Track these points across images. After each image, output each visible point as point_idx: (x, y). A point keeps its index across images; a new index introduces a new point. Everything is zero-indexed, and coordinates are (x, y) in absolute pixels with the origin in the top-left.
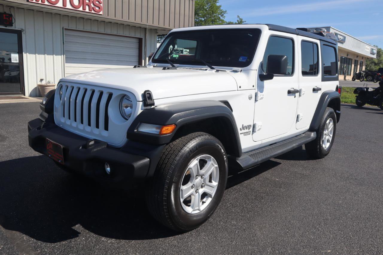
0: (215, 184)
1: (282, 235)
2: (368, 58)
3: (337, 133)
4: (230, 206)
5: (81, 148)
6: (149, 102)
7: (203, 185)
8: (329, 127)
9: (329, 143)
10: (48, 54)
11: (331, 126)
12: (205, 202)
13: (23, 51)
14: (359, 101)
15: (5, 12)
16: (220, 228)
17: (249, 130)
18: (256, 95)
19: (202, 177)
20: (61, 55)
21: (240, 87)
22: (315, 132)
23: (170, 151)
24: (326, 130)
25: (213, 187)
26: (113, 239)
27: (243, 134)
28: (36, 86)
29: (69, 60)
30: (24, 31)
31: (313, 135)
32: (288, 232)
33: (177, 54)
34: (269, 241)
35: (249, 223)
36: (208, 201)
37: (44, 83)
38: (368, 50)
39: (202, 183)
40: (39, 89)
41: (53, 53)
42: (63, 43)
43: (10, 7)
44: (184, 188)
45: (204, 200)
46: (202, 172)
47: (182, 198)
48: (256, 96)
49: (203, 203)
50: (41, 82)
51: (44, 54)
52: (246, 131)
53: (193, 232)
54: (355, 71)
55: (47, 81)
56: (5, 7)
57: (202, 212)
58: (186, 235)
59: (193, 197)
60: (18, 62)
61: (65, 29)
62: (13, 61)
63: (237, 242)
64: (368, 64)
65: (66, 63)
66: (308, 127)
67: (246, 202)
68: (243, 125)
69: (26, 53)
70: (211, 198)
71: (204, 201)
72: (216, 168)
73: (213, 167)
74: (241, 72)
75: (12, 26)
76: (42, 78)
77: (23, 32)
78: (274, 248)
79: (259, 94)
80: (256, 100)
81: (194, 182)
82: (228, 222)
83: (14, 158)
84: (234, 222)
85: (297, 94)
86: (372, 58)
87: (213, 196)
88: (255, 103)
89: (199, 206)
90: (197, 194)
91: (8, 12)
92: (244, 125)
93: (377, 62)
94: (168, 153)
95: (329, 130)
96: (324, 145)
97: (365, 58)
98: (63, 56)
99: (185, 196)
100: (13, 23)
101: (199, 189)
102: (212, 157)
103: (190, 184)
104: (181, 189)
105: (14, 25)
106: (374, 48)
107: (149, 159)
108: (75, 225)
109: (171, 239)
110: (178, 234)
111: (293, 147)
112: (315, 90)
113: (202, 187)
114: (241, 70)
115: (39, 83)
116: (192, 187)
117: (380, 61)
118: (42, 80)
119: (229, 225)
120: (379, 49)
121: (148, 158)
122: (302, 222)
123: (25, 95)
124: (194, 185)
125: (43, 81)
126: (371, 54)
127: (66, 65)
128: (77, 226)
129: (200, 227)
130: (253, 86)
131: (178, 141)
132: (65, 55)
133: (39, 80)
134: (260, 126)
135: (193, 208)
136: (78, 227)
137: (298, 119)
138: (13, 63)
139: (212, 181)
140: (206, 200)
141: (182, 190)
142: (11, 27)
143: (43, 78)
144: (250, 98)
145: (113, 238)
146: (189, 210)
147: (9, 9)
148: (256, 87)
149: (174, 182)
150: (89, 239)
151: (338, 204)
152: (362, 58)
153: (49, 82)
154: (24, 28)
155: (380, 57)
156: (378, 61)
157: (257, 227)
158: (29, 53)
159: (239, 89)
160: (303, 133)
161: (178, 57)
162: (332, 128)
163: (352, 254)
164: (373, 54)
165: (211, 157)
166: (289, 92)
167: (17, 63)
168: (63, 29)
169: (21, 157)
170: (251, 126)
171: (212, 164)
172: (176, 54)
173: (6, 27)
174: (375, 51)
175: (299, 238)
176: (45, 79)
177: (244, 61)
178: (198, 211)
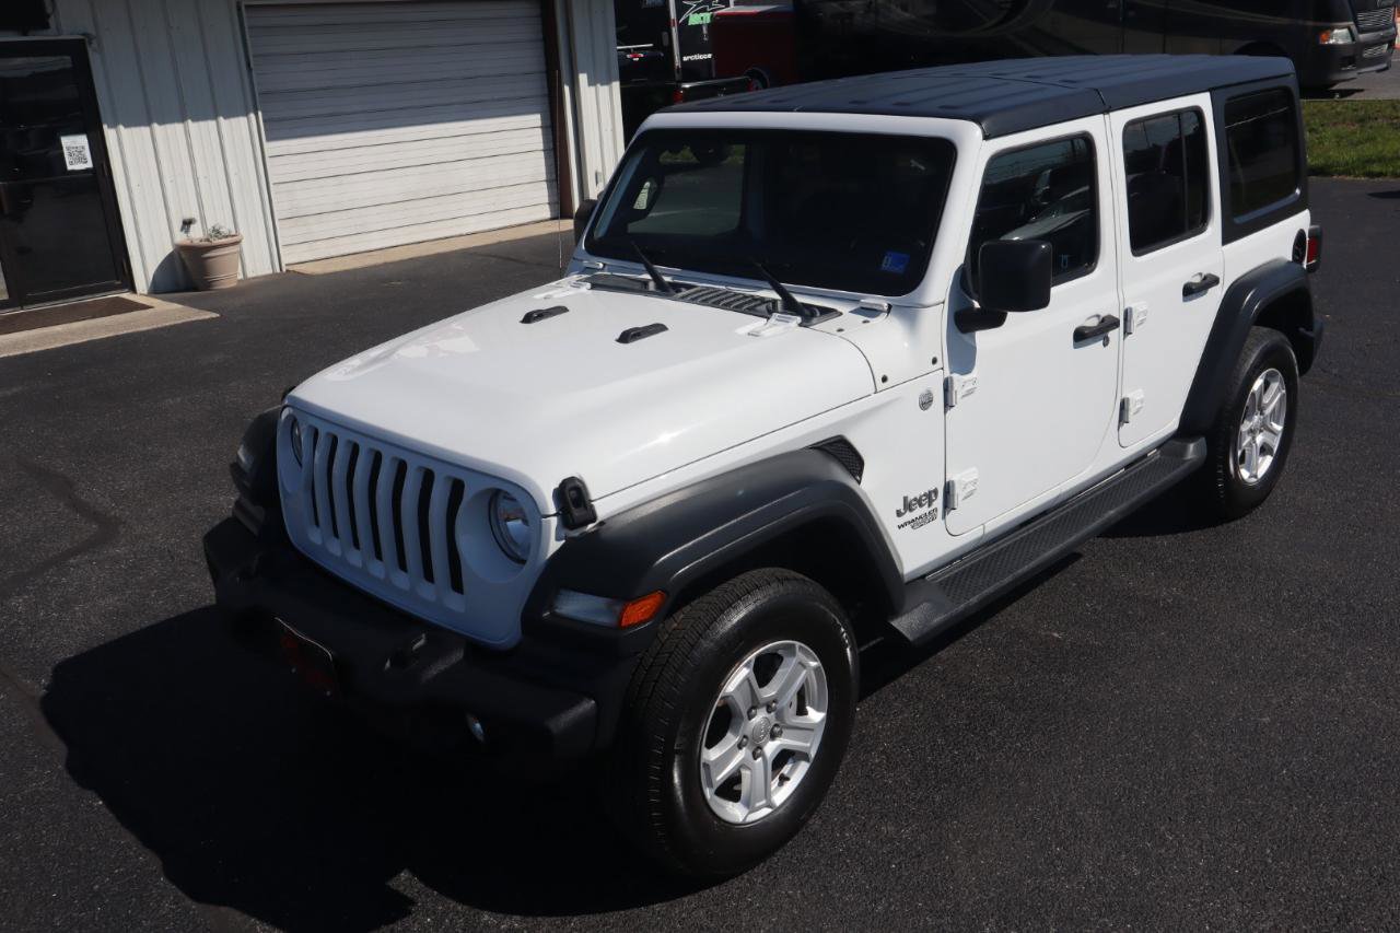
0: (816, 716)
1: (1037, 869)
3: (1301, 413)
4: (879, 765)
5: (388, 664)
6: (577, 513)
7: (776, 729)
8: (1266, 400)
9: (1271, 454)
10: (196, 119)
11: (1274, 397)
12: (788, 779)
13: (103, 120)
16: (840, 854)
17: (929, 506)
18: (947, 386)
19: (769, 709)
20: (246, 114)
21: (884, 379)
22: (1202, 440)
23: (658, 653)
24: (1253, 413)
25: (812, 730)
26: (515, 917)
27: (909, 526)
28: (169, 249)
29: (277, 128)
30: (94, 42)
31: (1192, 451)
32: (1058, 857)
33: (704, 10)
34: (992, 894)
35: (936, 829)
36: (798, 773)
37: (197, 234)
39: (773, 725)
40: (182, 260)
41: (214, 109)
42: (249, 65)
44: (711, 755)
45: (786, 770)
46: (768, 692)
47: (710, 785)
48: (946, 391)
49: (784, 779)
50: (187, 232)
51: (183, 120)
52: (919, 512)
53: (757, 876)
55: (210, 227)
57: (781, 811)
58: (735, 885)
59: (745, 773)
60: (89, 165)
61: (247, 7)
62: (71, 163)
63: (890, 905)
65: (268, 140)
66: (1173, 424)
67: (935, 741)
68: (905, 499)
69: (114, 125)
70: (808, 761)
71: (786, 773)
72: (816, 670)
73: (804, 672)
74: (889, 311)
75: (46, 26)
76: (188, 216)
77: (90, 43)
78: (1005, 918)
79: (959, 381)
80: (947, 405)
81: (745, 727)
82: (868, 827)
83: (163, 617)
84: (888, 828)
85: (1114, 335)
87: (813, 754)
88: (945, 412)
89: (767, 794)
90: (760, 759)
92: (911, 497)
94: (651, 660)
95: (1268, 411)
96: (1248, 469)
98: (252, 116)
99: (719, 778)
100: (49, 16)
101: (766, 743)
102: (797, 644)
103: (731, 740)
104: (704, 764)
105: (52, 21)
107: (593, 702)
108: (397, 872)
109: (690, 903)
110: (709, 886)
111: (1109, 519)
112: (1190, 291)
113: (773, 736)
114: (890, 307)
115: (181, 238)
116: (740, 746)
118: (187, 224)
119: (872, 840)
121: (592, 697)
122: (1113, 813)
123: (133, 289)
124: (745, 737)
125: (192, 226)
127: (272, 147)
128: (404, 875)
129: (779, 853)
130: (934, 361)
131: (682, 616)
132: (260, 113)
133: (177, 225)
134: (970, 483)
135: (748, 804)
136: (404, 881)
137: (1126, 413)
138: (73, 172)
139: (808, 708)
140: (792, 770)
141: (707, 766)
142: (45, 32)
143: (194, 213)
144: (926, 403)
145: (516, 914)
146: (735, 812)
148: (944, 361)
149: (677, 752)
150: (444, 920)
151: (1255, 730)
153: (217, 232)
154: (91, 31)
157: (961, 844)
158: (126, 126)
159: (881, 385)
161: (708, 21)
162: (1280, 399)
163: (1255, 928)
165: (794, 645)
166: (1081, 336)
167: (87, 170)
168: (239, 9)
169: (184, 610)
170: (936, 491)
171: (800, 663)
172: (698, 12)
173: (25, 34)
175: (1091, 876)
176: (198, 219)
177: (900, 269)
178: (767, 811)
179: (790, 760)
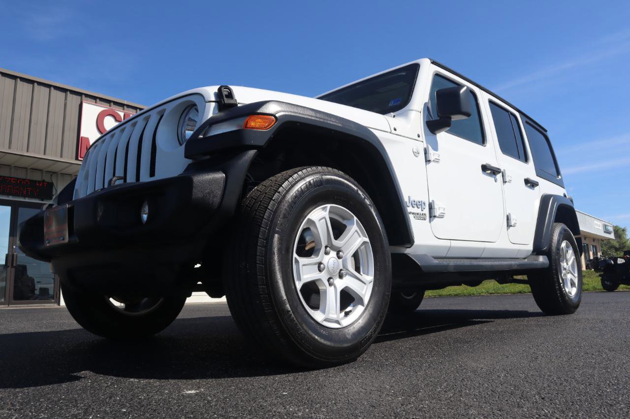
0: (367, 278)
2: (602, 240)
6: (227, 100)
7: (342, 272)
9: (575, 287)
14: (606, 282)
15: (44, 181)
17: (422, 210)
18: (426, 151)
19: (338, 255)
21: (395, 130)
22: (546, 257)
24: (563, 260)
25: (365, 283)
31: (543, 259)
38: (599, 226)
39: (340, 268)
43: (50, 173)
45: (348, 309)
46: (338, 242)
47: (298, 279)
48: (426, 153)
49: (347, 314)
52: (417, 210)
54: (588, 257)
56: (44, 174)
59: (322, 288)
64: (605, 249)
68: (410, 198)
70: (363, 306)
71: (348, 311)
72: (366, 243)
73: (359, 240)
79: (431, 151)
80: (427, 160)
81: (322, 258)
85: (499, 177)
86: (609, 239)
87: (366, 301)
88: (426, 164)
90: (333, 287)
91: (47, 179)
93: (617, 246)
96: (568, 289)
97: (598, 240)
99: (305, 277)
100: (53, 195)
101: (336, 277)
102: (355, 218)
104: (295, 259)
106: (608, 224)
107: (224, 175)
113: (341, 276)
114: (394, 116)
116: (319, 267)
117: (623, 244)
120: (616, 227)
124: (322, 264)
126: (605, 232)
128: (83, 372)
130: (419, 136)
134: (441, 208)
137: (509, 221)
139: (362, 271)
140: (353, 309)
144: (416, 153)
146: (315, 315)
147: (50, 175)
148: (423, 139)
152: (594, 240)
155: (620, 238)
156: (619, 245)
159: (393, 131)
160: (525, 258)
164: (609, 233)
165: (353, 216)
166: (485, 168)
170: (424, 204)
171: (356, 233)
173: (42, 200)
174: (611, 229)
177: (397, 103)
178: (336, 326)
179: (352, 305)
